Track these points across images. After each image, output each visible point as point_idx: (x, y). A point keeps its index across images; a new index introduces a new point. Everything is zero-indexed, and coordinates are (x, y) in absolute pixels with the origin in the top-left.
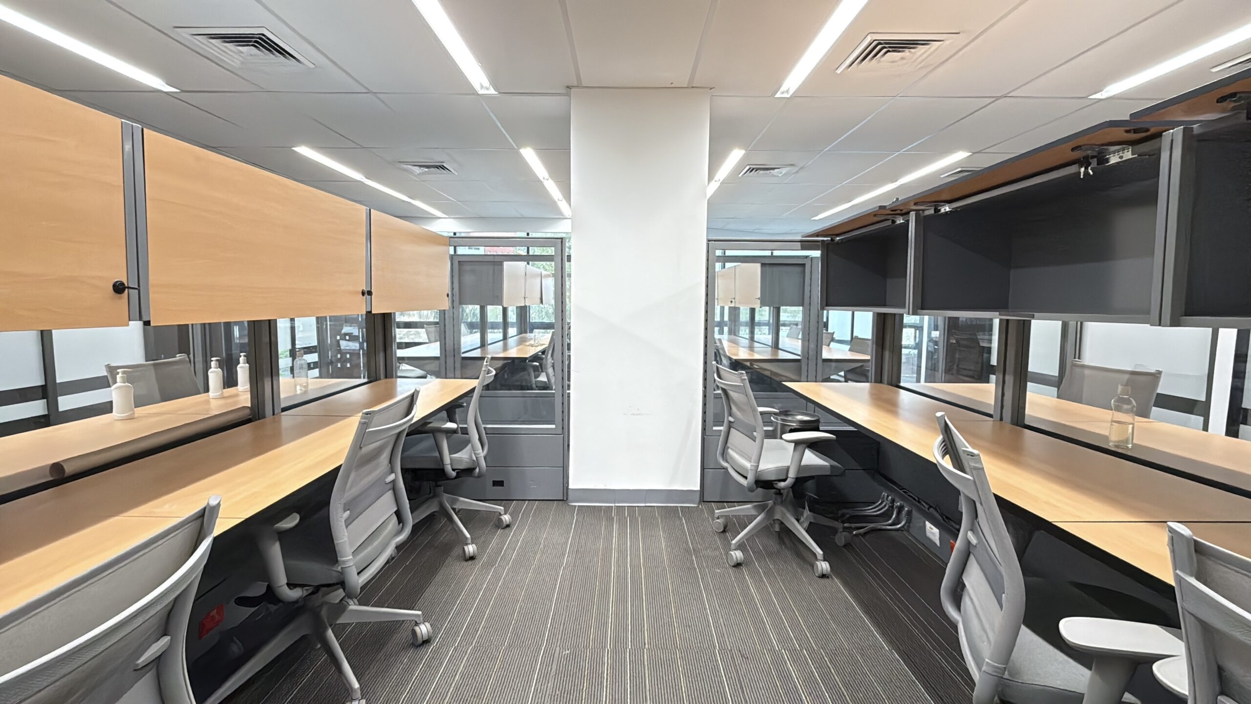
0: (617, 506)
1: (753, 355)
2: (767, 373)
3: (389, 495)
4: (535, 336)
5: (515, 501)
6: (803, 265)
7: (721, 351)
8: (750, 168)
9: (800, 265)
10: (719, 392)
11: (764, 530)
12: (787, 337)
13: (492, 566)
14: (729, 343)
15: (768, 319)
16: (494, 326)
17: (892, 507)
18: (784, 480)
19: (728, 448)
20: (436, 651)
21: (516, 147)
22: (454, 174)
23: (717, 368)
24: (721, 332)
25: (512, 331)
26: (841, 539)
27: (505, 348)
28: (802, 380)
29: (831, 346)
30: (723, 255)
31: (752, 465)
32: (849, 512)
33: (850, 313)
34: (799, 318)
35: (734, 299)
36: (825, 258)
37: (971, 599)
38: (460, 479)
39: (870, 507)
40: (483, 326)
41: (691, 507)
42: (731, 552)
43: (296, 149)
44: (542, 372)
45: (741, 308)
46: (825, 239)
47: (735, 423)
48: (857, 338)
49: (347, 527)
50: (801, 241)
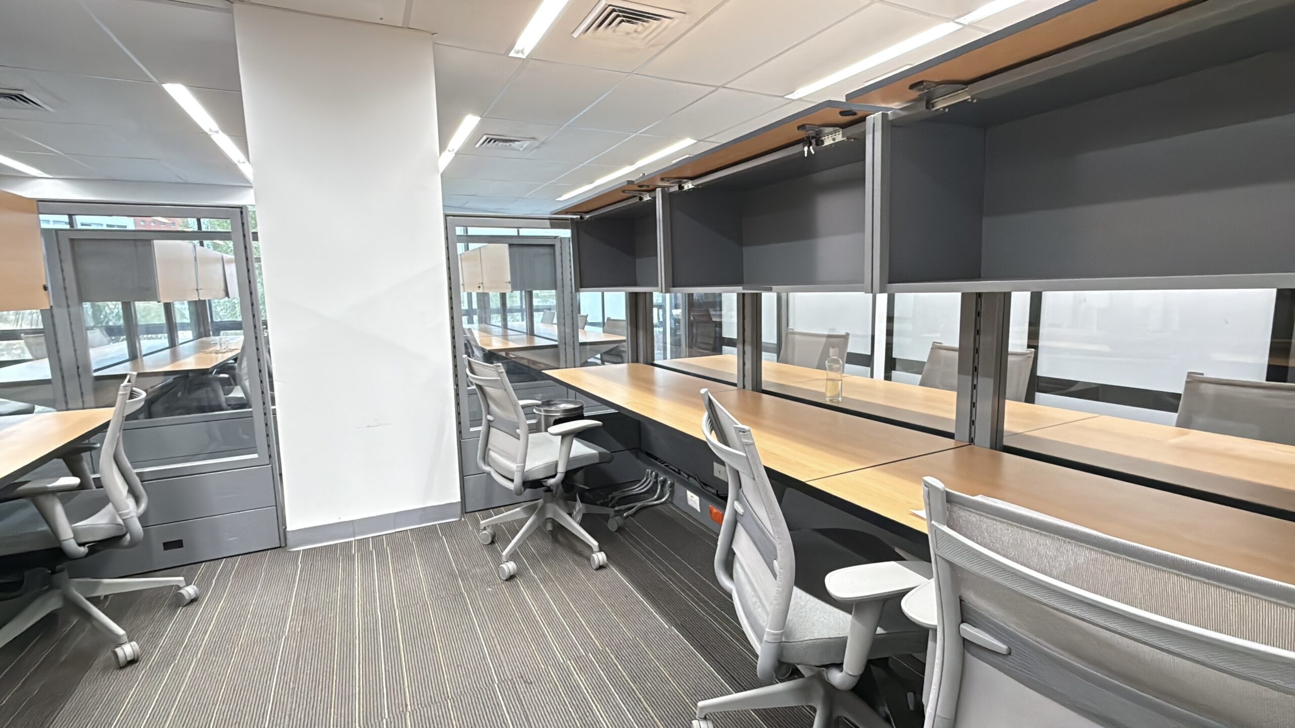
0: (357, 540)
1: (507, 344)
2: (525, 362)
4: (221, 339)
5: (204, 564)
6: (553, 246)
7: (472, 343)
8: (487, 139)
9: (550, 246)
10: (474, 387)
11: (537, 531)
12: (542, 322)
13: (168, 665)
14: (481, 333)
15: (519, 305)
16: (152, 330)
17: (656, 483)
18: (554, 476)
19: (489, 449)
21: (155, 81)
22: (46, 110)
23: (469, 362)
24: (471, 321)
25: (184, 336)
26: (613, 525)
27: (175, 357)
28: (561, 367)
29: (585, 329)
30: (466, 234)
31: (517, 466)
32: (617, 494)
33: (600, 293)
34: (553, 302)
35: (482, 283)
36: (576, 238)
37: (742, 566)
38: (96, 554)
39: (637, 486)
40: (128, 331)
41: (452, 522)
42: (502, 565)
44: (236, 385)
45: (490, 293)
46: (575, 217)
47: (494, 422)
48: (609, 319)
50: (550, 219)
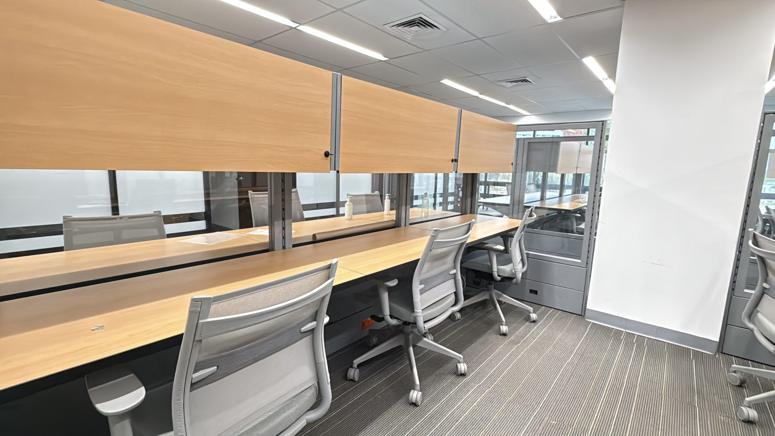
0: (627, 332)
3: (452, 281)
4: (583, 195)
5: (544, 307)
10: (756, 258)
13: (516, 344)
16: (553, 187)
19: (758, 311)
20: (468, 383)
21: (579, 58)
22: (533, 84)
23: (755, 235)
25: (568, 192)
38: (503, 282)
40: (543, 187)
41: (706, 354)
42: (742, 407)
43: (442, 81)
44: (583, 222)
47: (770, 290)
49: (421, 294)
